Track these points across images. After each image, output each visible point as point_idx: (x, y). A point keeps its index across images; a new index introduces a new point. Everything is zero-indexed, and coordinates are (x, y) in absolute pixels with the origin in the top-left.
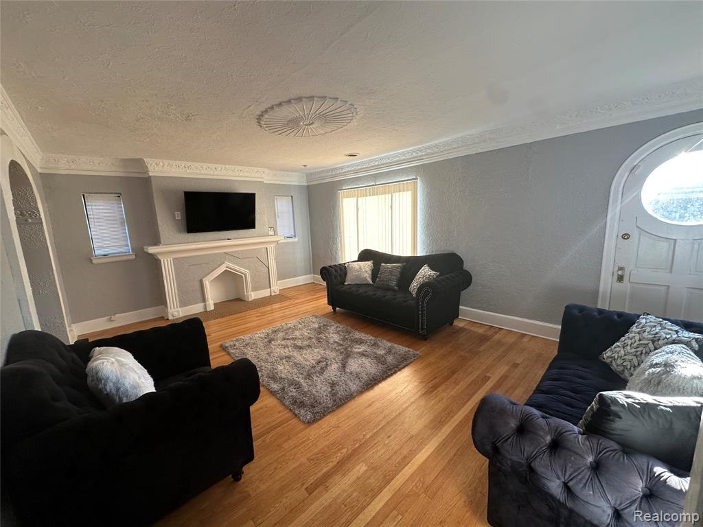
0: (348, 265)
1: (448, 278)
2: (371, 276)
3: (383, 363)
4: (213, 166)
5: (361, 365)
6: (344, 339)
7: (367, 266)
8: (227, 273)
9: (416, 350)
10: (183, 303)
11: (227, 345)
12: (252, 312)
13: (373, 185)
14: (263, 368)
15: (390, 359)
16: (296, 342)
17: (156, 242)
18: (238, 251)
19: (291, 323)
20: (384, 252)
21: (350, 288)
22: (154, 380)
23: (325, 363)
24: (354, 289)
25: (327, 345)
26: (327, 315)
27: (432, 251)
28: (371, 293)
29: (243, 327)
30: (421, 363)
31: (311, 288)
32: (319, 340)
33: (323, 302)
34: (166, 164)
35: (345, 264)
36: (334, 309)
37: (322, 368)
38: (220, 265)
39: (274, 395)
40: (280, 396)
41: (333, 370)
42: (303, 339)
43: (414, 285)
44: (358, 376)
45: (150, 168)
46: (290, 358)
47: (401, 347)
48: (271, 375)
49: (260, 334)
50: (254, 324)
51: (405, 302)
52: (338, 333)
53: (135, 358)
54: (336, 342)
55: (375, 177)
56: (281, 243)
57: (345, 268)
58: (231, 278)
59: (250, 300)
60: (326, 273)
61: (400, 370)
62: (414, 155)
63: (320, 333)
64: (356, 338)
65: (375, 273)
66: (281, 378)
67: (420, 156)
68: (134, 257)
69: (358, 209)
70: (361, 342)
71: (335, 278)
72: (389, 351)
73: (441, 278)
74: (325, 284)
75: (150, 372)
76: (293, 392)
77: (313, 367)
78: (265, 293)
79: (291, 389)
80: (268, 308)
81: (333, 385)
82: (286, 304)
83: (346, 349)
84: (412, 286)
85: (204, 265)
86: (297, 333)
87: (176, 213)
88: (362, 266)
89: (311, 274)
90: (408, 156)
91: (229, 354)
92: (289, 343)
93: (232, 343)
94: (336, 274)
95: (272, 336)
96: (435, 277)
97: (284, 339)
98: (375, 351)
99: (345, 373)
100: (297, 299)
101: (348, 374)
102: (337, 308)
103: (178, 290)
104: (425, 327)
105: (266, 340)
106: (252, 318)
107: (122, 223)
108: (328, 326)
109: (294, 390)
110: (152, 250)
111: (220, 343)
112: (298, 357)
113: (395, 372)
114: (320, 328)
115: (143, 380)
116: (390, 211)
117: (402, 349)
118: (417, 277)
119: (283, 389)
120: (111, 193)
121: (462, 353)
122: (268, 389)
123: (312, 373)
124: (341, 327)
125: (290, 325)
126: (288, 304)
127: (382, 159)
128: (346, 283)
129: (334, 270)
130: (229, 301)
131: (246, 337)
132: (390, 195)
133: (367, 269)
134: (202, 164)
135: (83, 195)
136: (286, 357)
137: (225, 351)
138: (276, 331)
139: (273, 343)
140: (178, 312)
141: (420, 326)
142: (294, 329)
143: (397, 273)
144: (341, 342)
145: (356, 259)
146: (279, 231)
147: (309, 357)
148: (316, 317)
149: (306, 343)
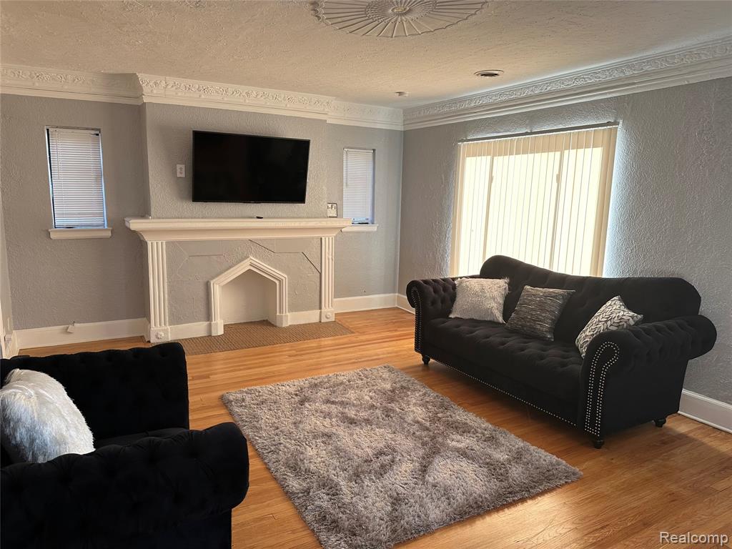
0: (461, 282)
1: (659, 329)
2: (501, 308)
3: (502, 477)
4: (243, 89)
5: (457, 474)
6: (436, 419)
7: (497, 287)
8: (250, 274)
9: (574, 466)
10: (175, 319)
11: (231, 398)
12: (286, 347)
13: (526, 134)
14: (282, 447)
15: (516, 472)
16: (346, 410)
17: (144, 213)
18: (271, 239)
19: (345, 375)
20: (534, 263)
21: (458, 326)
22: (94, 436)
23: (389, 457)
24: (464, 328)
25: (401, 425)
26: (409, 370)
27: (635, 272)
28: (495, 339)
29: (264, 370)
30: (580, 492)
31: (389, 317)
32: (388, 413)
33: (406, 345)
34: (171, 83)
35: (454, 279)
36: (426, 360)
37: (382, 466)
38: (241, 261)
39: (290, 499)
40: (299, 501)
41: (403, 473)
42: (359, 406)
43: (585, 336)
44: (446, 492)
45: (146, 90)
46: (329, 436)
47: (543, 453)
48: (291, 462)
49: (290, 386)
50: (283, 367)
51: (564, 365)
52: (425, 405)
53: (68, 395)
54: (418, 422)
55: (532, 118)
56: (347, 232)
57: (454, 287)
58: (256, 284)
59: (285, 325)
60: (416, 292)
61: (533, 497)
62: (616, 75)
63: (391, 400)
64: (457, 422)
65: (510, 303)
66: (308, 471)
67: (627, 78)
68: (109, 234)
69: (491, 179)
70: (464, 429)
71: (434, 303)
72: (518, 457)
73: (645, 326)
74: (413, 311)
75: (89, 423)
76: (323, 500)
77: (368, 461)
78: (311, 317)
79: (322, 493)
80: (313, 343)
81: (397, 501)
82: (341, 341)
83: (433, 438)
84: (582, 336)
85: (214, 257)
86: (352, 395)
87: (179, 166)
88: (486, 287)
89: (394, 292)
90: (603, 78)
91: (231, 414)
92: (334, 409)
93: (239, 396)
94: (437, 296)
95: (308, 393)
96: (632, 322)
97: (328, 401)
98: (489, 451)
99: (424, 482)
100: (363, 333)
101: (430, 486)
102: (432, 360)
103: (170, 293)
104: (598, 420)
105: (297, 399)
106: (283, 356)
107: (98, 179)
108: (408, 389)
109: (326, 497)
110: (135, 224)
111: (220, 393)
112: (346, 437)
113: (523, 500)
114: (393, 391)
115: (73, 433)
116: (555, 184)
117: (544, 457)
118: (594, 320)
119: (307, 491)
120: (87, 129)
121: (673, 488)
122: (283, 487)
123: (363, 472)
124: (432, 395)
125: (341, 378)
126: (346, 340)
127: (550, 82)
128: (452, 316)
129: (432, 290)
130: (251, 322)
131: (264, 389)
132: (558, 154)
133: (496, 293)
134: (226, 85)
135: (48, 130)
136: (324, 435)
137: (227, 407)
138: (316, 385)
139: (307, 404)
140: (166, 331)
141: (588, 416)
142: (347, 386)
143: (555, 308)
144: (428, 424)
145: (478, 273)
146: (346, 210)
147: (363, 442)
148: (391, 370)
149: (364, 414)
